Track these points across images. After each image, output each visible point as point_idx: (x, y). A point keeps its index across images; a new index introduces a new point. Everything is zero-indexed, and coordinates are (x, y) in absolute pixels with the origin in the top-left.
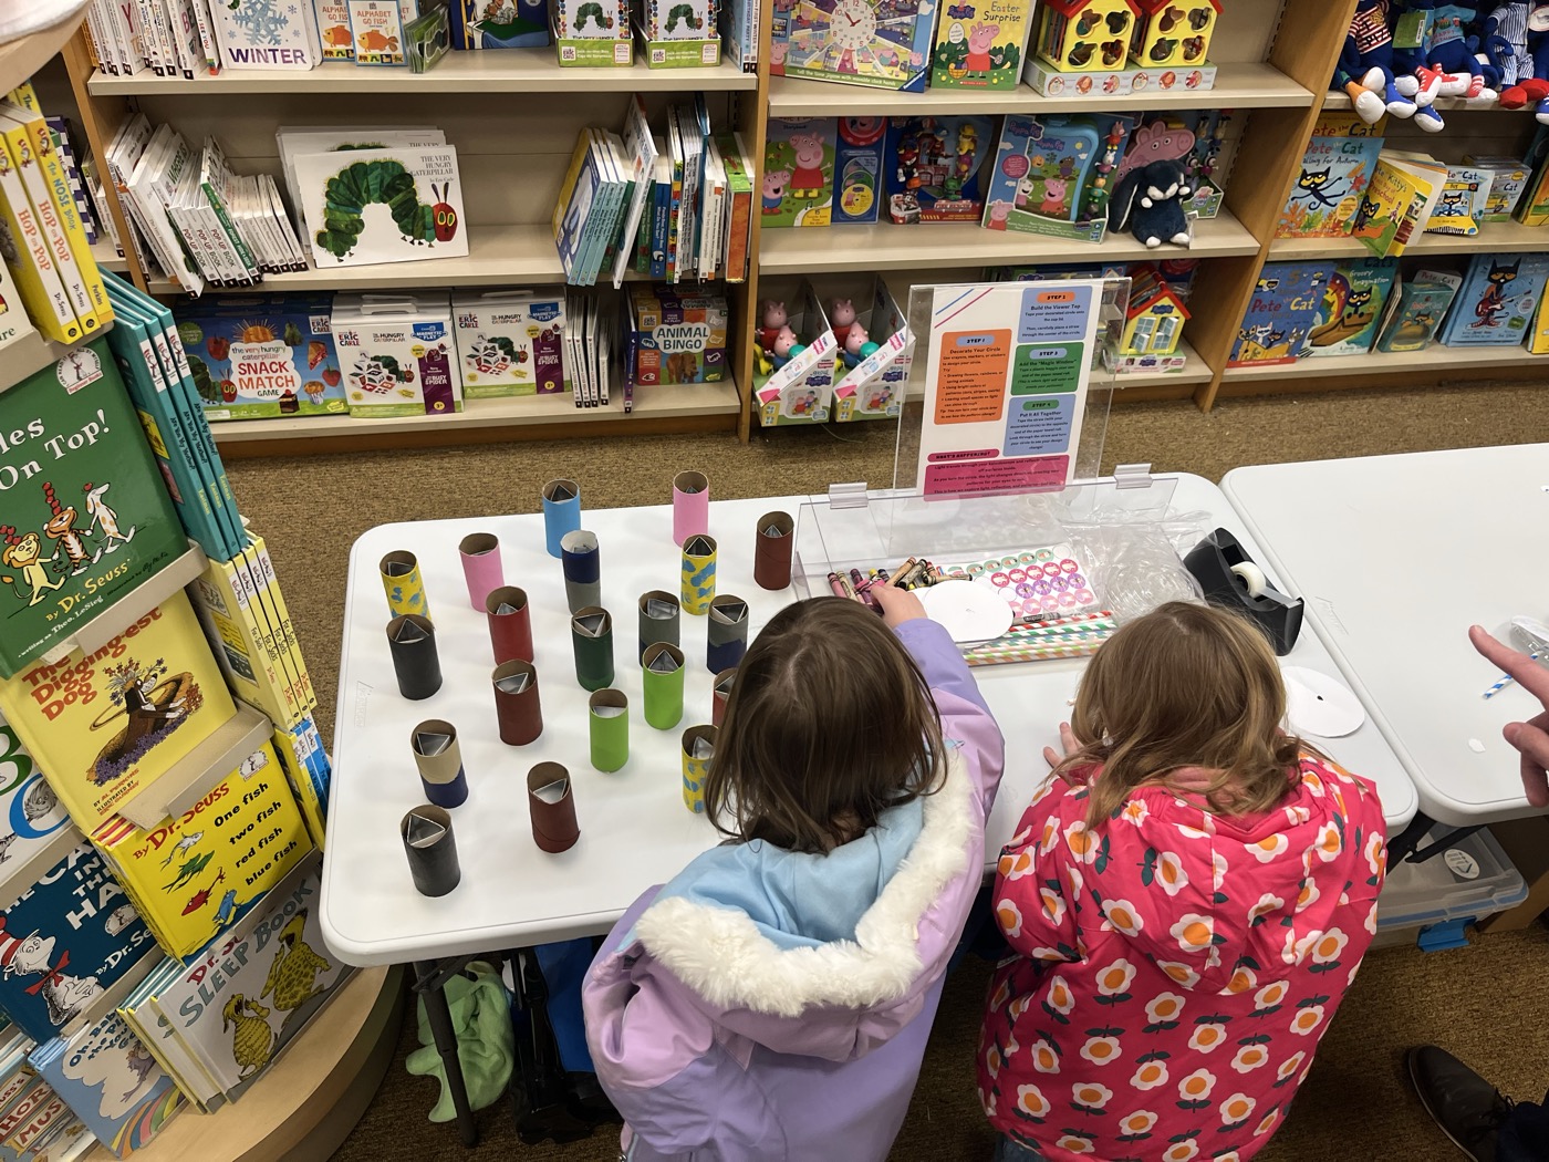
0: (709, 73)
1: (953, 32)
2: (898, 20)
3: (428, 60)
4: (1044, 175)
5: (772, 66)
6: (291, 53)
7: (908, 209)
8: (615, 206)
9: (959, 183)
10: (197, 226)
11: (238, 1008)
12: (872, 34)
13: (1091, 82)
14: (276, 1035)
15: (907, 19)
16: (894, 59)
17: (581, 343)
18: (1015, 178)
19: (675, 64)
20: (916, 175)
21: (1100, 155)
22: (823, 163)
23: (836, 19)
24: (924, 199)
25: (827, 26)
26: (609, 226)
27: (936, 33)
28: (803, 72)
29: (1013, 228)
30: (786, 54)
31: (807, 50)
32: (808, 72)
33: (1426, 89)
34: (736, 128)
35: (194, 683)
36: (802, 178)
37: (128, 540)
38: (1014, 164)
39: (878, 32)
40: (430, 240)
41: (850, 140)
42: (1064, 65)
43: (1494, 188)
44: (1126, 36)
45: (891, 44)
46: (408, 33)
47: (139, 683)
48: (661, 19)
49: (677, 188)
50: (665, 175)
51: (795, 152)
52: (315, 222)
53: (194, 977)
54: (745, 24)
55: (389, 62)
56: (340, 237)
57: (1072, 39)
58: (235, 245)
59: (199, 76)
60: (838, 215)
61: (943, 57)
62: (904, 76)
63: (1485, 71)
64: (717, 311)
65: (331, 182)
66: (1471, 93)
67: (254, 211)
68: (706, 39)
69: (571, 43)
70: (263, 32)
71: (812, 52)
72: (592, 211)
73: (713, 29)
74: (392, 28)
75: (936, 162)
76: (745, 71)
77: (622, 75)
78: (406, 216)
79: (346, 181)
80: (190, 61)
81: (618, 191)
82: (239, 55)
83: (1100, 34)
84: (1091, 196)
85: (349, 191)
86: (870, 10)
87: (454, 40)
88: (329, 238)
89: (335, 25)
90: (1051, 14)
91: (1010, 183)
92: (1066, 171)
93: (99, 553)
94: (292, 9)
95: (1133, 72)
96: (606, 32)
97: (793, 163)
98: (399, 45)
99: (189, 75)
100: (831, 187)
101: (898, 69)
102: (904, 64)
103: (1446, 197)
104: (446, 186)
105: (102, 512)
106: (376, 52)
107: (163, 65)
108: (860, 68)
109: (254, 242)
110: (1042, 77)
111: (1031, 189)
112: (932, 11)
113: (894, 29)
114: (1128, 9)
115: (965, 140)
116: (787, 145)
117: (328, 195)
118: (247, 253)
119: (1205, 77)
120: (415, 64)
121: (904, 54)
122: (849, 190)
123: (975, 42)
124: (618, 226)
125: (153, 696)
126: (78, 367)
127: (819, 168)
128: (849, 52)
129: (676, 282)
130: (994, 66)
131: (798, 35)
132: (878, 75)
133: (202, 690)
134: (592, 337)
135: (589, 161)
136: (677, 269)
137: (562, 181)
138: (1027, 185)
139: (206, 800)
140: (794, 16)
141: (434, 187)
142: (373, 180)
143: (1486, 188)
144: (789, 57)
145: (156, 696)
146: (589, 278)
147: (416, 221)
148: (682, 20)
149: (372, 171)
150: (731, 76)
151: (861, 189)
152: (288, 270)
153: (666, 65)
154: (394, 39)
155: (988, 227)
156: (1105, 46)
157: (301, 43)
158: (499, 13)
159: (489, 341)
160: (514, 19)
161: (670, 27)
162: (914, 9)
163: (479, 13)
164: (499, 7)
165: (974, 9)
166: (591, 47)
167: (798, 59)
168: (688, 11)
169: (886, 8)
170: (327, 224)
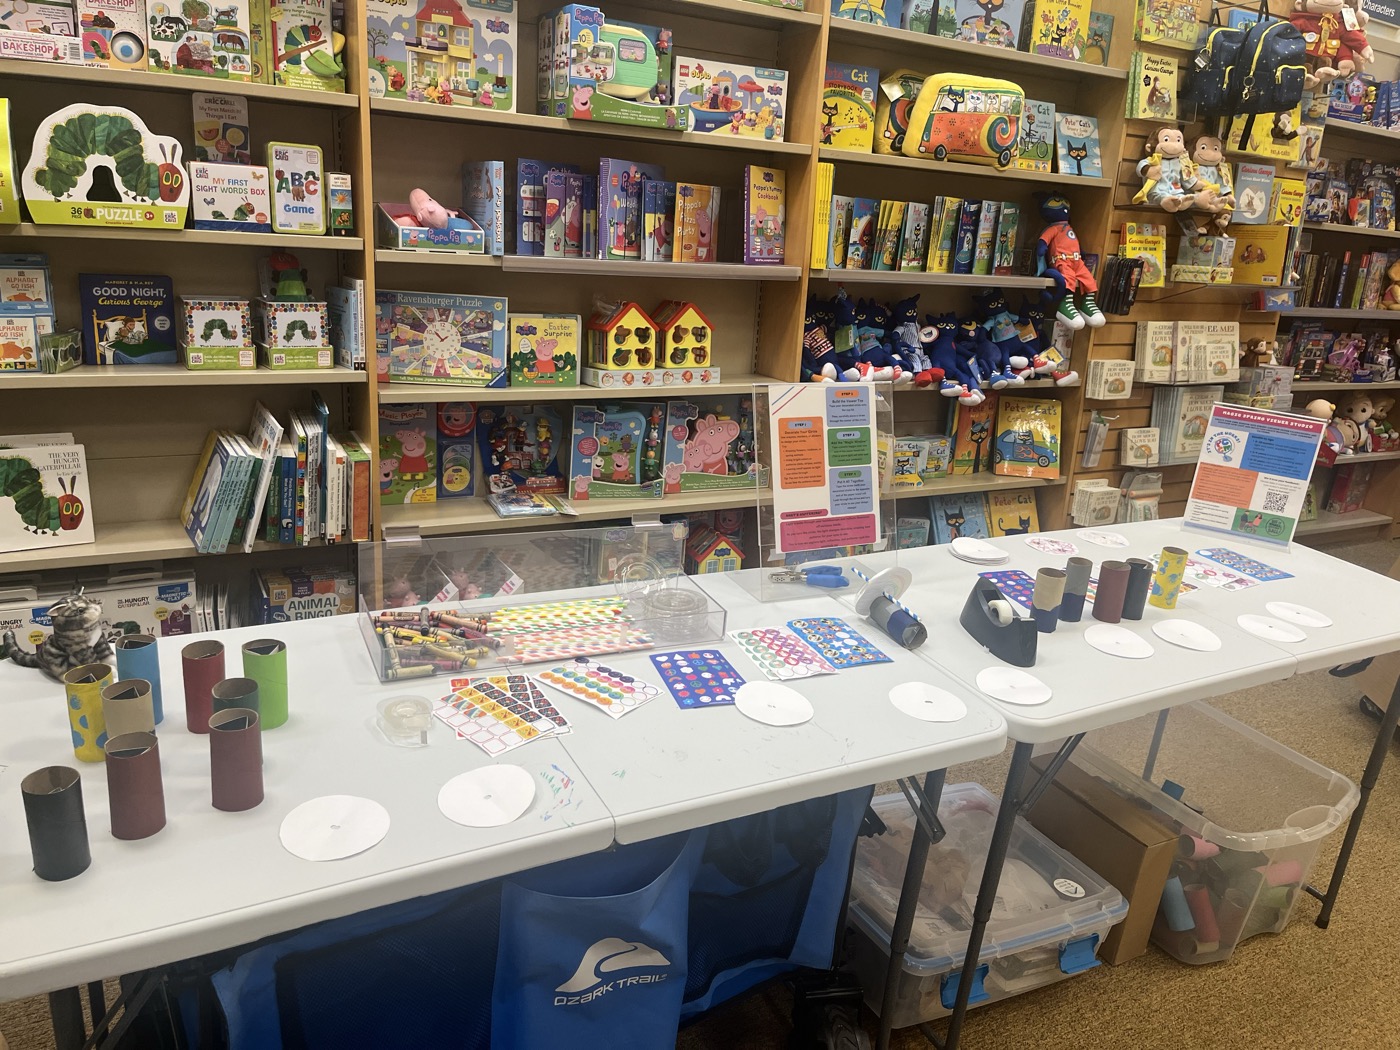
0: (326, 371)
1: (522, 345)
2: (478, 335)
3: (61, 363)
4: (610, 451)
5: (378, 375)
7: (505, 486)
8: (244, 477)
9: (544, 466)
12: (459, 347)
13: (633, 377)
15: (485, 334)
16: (479, 364)
18: (589, 456)
19: (294, 366)
20: (508, 459)
21: (647, 434)
22: (426, 452)
23: (428, 337)
24: (518, 480)
25: (421, 342)
26: (239, 495)
27: (509, 347)
28: (405, 378)
29: (594, 496)
30: (389, 366)
31: (406, 362)
32: (409, 378)
33: (865, 375)
34: (350, 429)
36: (408, 465)
38: (586, 446)
39: (463, 345)
41: (447, 432)
42: (611, 365)
43: (930, 453)
44: (651, 345)
45: (475, 353)
46: (43, 342)
48: (280, 330)
49: (302, 458)
50: (290, 452)
51: (402, 444)
54: (353, 333)
55: (24, 368)
57: (612, 347)
60: (441, 493)
61: (518, 363)
62: (488, 376)
68: (320, 346)
69: (198, 350)
71: (411, 363)
72: (222, 483)
73: (325, 340)
74: (28, 340)
75: (522, 449)
76: (356, 369)
77: (244, 370)
81: (247, 463)
83: (632, 343)
84: (645, 465)
86: (455, 329)
87: (87, 357)
90: (594, 336)
91: (586, 461)
92: (626, 446)
95: (662, 371)
96: (230, 342)
97: (400, 452)
98: (34, 354)
100: (435, 471)
101: (482, 371)
102: (487, 367)
103: (899, 461)
104: (73, 480)
106: (11, 360)
108: (452, 372)
110: (596, 375)
111: (602, 464)
112: (504, 329)
113: (476, 342)
114: (649, 326)
115: (543, 429)
116: (393, 437)
119: (714, 375)
120: (45, 366)
121: (486, 359)
122: (450, 471)
123: (540, 352)
124: (247, 500)
127: (423, 455)
128: (441, 360)
129: (305, 544)
130: (558, 369)
131: (397, 350)
132: (467, 376)
135: (219, 449)
136: (305, 532)
137: (190, 480)
138: (599, 461)
140: (393, 336)
141: (61, 480)
143: (924, 454)
144: (392, 368)
146: (221, 546)
148: (298, 333)
150: (347, 374)
151: (460, 471)
153: (288, 366)
154: (30, 349)
155: (575, 499)
156: (638, 351)
158: (130, 335)
159: (114, 627)
160: (144, 340)
161: (288, 337)
162: (489, 327)
163: (112, 335)
164: (131, 330)
165: (535, 328)
166: (218, 354)
167: (400, 369)
168: (303, 326)
169: (465, 329)
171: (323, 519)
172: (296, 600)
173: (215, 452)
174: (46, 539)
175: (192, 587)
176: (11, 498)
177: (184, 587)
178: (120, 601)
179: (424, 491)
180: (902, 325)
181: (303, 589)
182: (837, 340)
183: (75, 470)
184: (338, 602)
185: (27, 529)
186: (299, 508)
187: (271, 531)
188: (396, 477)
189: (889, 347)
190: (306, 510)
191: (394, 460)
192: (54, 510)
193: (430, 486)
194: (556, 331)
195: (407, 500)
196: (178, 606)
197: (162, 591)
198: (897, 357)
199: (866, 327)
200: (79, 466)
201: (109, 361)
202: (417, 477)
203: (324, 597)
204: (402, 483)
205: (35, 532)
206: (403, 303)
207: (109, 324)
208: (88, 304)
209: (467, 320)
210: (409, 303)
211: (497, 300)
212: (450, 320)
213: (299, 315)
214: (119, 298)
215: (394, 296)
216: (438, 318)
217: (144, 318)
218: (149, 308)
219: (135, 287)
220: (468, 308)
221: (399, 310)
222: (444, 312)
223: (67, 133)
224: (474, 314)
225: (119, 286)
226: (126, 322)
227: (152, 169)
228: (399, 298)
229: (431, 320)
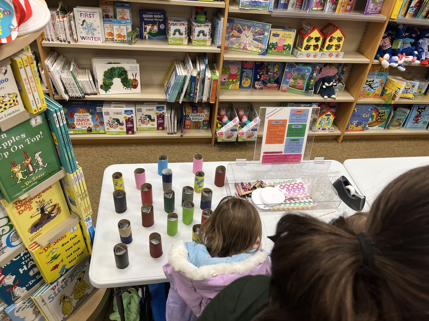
0: (208, 48)
1: (274, 40)
2: (259, 36)
3: (133, 41)
4: (297, 78)
5: (225, 47)
6: (97, 38)
7: (260, 86)
8: (181, 82)
9: (274, 79)
10: (68, 82)
11: (64, 298)
12: (252, 40)
13: (310, 55)
14: (74, 306)
15: (261, 36)
16: (258, 46)
17: (170, 117)
18: (289, 79)
19: (199, 45)
20: (262, 77)
21: (312, 74)
22: (238, 73)
23: (243, 36)
24: (264, 83)
25: (240, 37)
26: (179, 87)
27: (269, 40)
28: (233, 49)
29: (288, 92)
31: (234, 43)
32: (234, 49)
33: (401, 60)
34: (214, 62)
35: (59, 206)
36: (232, 76)
37: (45, 167)
38: (289, 75)
39: (253, 39)
41: (245, 67)
42: (303, 50)
43: (419, 87)
44: (320, 43)
45: (257, 43)
46: (128, 34)
47: (44, 206)
48: (196, 33)
49: (198, 77)
50: (195, 74)
51: (230, 69)
52: (100, 82)
53: (52, 289)
54: (218, 36)
55: (123, 42)
56: (106, 87)
57: (305, 43)
58: (78, 88)
59: (72, 43)
60: (241, 86)
61: (271, 46)
62: (260, 51)
63: (417, 55)
64: (207, 110)
65: (105, 72)
66: (413, 61)
67: (84, 79)
68: (208, 39)
69: (172, 39)
70: (90, 32)
71: (236, 44)
72: (175, 83)
73: (210, 37)
74: (124, 33)
75: (268, 73)
76: (218, 48)
77: (185, 47)
78: (125, 82)
79: (109, 72)
80: (69, 39)
81: (182, 78)
82: (83, 38)
83: (313, 42)
84: (309, 84)
85: (110, 75)
86: (252, 34)
87: (141, 37)
88: (104, 87)
89: (109, 31)
90: (300, 37)
91: (288, 80)
92: (303, 78)
93: (37, 170)
94: (98, 27)
95: (321, 53)
96: (181, 36)
97: (229, 72)
98: (126, 37)
99: (69, 42)
100: (239, 79)
101: (258, 49)
102: (260, 48)
103: (406, 88)
104: (136, 74)
105: (39, 159)
106: (120, 39)
107: (62, 39)
108: (248, 48)
109: (83, 87)
110: (297, 53)
111: (293, 82)
112: (268, 35)
113: (258, 39)
114: (321, 36)
115: (276, 68)
116: (228, 67)
117: (104, 75)
118: (81, 90)
119: (341, 55)
120: (130, 43)
121: (260, 45)
122: (244, 80)
123: (279, 43)
124: (182, 87)
125: (48, 209)
126: (36, 120)
127: (236, 74)
128: (245, 44)
129: (197, 102)
130: (284, 49)
131: (232, 39)
132: (253, 50)
133: (61, 208)
134: (173, 116)
135: (175, 69)
136: (197, 99)
137: (167, 74)
138: (292, 81)
139: (60, 239)
140: (231, 34)
141: (133, 74)
142: (116, 72)
143: (416, 87)
144: (230, 45)
145: (49, 210)
146: (173, 100)
147: (127, 83)
148: (201, 34)
149: (116, 69)
150: (214, 49)
151: (248, 80)
152: (92, 95)
153: (197, 45)
154: (125, 36)
155: (281, 91)
156: (314, 46)
157: (100, 36)
158: (153, 30)
159: (145, 116)
160: (157, 32)
161: (198, 36)
162: (263, 34)
163: (148, 30)
164: (153, 29)
165: (279, 35)
166: (177, 40)
167: (232, 45)
168: (203, 32)
169: (256, 33)
170: (103, 83)
171: (202, 95)
172: (193, 114)
173: (174, 70)
174: (128, 91)
175: (165, 108)
176: (120, 79)
177: (163, 107)
178: (147, 109)
179: (235, 85)
180: (422, 39)
181: (195, 111)
182: (394, 44)
183: (137, 72)
184: (204, 116)
185: (124, 88)
186: (196, 92)
187: (187, 96)
188: (227, 80)
189: (414, 48)
190: (198, 93)
191: (227, 75)
192: (131, 83)
193: (237, 84)
194: (286, 36)
195: (230, 88)
196: (161, 112)
197: (158, 108)
198: (416, 52)
199: (408, 38)
200: (137, 70)
201: (147, 38)
202: (234, 81)
203: (201, 114)
204: (229, 82)
205: (126, 89)
206: (236, 23)
207: (147, 26)
208: (142, 19)
209: (256, 31)
210: (238, 23)
211: (268, 25)
212: (251, 30)
213: (202, 28)
214: (150, 18)
215: (233, 20)
216: (247, 29)
217: (157, 25)
218: (159, 21)
219: (155, 15)
220: (257, 26)
221: (234, 25)
222: (249, 27)
224: (259, 29)
225: (150, 14)
226: (152, 26)
228: (235, 21)
229: (244, 30)
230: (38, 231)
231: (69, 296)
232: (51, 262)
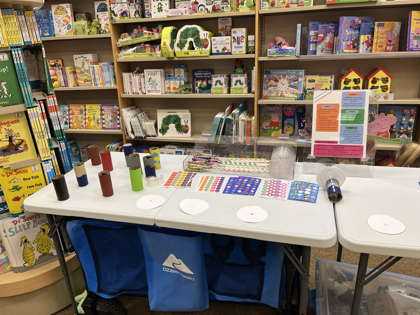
0: (244, 94)
1: (310, 86)
2: (294, 83)
5: (264, 96)
6: (158, 91)
7: (304, 134)
10: (135, 124)
11: (26, 241)
15: (296, 83)
16: (294, 92)
19: (236, 93)
20: (306, 125)
22: (279, 121)
23: (279, 84)
25: (277, 86)
26: (217, 128)
28: (271, 97)
30: (268, 93)
31: (272, 92)
32: (273, 97)
35: (26, 143)
37: (10, 96)
39: (289, 86)
40: (182, 133)
41: (286, 114)
44: (360, 85)
45: (293, 89)
47: (12, 136)
48: (234, 83)
49: (232, 119)
51: (271, 117)
52: (159, 127)
53: (13, 222)
55: (177, 93)
56: (164, 131)
57: (343, 86)
58: (141, 129)
59: (140, 94)
62: (296, 96)
65: (164, 119)
67: (149, 125)
68: (244, 87)
69: (214, 88)
70: (154, 87)
71: (274, 92)
72: (213, 124)
73: (246, 85)
74: (178, 86)
77: (225, 95)
78: (178, 127)
79: (167, 119)
80: (139, 91)
82: (149, 91)
83: (352, 84)
85: (167, 121)
86: (287, 81)
87: (193, 91)
88: (162, 130)
89: (168, 86)
94: (159, 82)
96: (221, 86)
97: (271, 120)
99: (138, 94)
100: (281, 127)
101: (294, 95)
102: (296, 93)
104: (187, 121)
105: (4, 87)
106: (175, 91)
107: (134, 92)
108: (285, 95)
109: (146, 130)
112: (302, 80)
113: (293, 85)
114: (360, 78)
116: (269, 116)
117: (163, 121)
118: (144, 132)
119: (390, 96)
121: (296, 91)
122: (286, 127)
123: (316, 88)
124: (219, 129)
126: (3, 56)
127: (278, 122)
128: (282, 91)
129: (233, 143)
131: (270, 88)
132: (290, 96)
133: (28, 146)
136: (233, 140)
139: (21, 171)
140: (269, 84)
141: (185, 121)
142: (172, 119)
144: (268, 94)
145: (17, 141)
146: (212, 141)
147: (180, 128)
148: (238, 83)
149: (172, 117)
150: (250, 95)
151: (290, 127)
152: (152, 137)
154: (178, 88)
156: (354, 87)
157: (160, 89)
158: (203, 85)
160: (206, 86)
161: (236, 85)
162: (298, 80)
163: (199, 85)
164: (203, 84)
165: (315, 80)
166: (218, 89)
167: (270, 94)
168: (240, 81)
169: (291, 81)
170: (162, 128)
174: (181, 135)
176: (174, 124)
183: (188, 119)
185: (177, 132)
186: (231, 133)
188: (269, 128)
191: (269, 122)
192: (183, 128)
193: (280, 131)
194: (322, 81)
195: (272, 135)
197: (204, 151)
201: (198, 92)
202: (276, 128)
204: (271, 129)
205: (179, 133)
206: (273, 74)
207: (198, 82)
208: (194, 77)
209: (291, 78)
210: (274, 74)
211: (301, 71)
212: (286, 78)
213: (239, 78)
214: (201, 75)
215: (270, 72)
216: (282, 78)
217: (206, 81)
218: (207, 78)
219: (204, 72)
220: (291, 74)
221: (271, 76)
222: (284, 76)
223: (183, 33)
224: (293, 76)
225: (200, 72)
226: (202, 82)
227: (202, 40)
228: (272, 72)
229: (280, 79)
230: (6, 157)
231: (32, 242)
232: (12, 190)
